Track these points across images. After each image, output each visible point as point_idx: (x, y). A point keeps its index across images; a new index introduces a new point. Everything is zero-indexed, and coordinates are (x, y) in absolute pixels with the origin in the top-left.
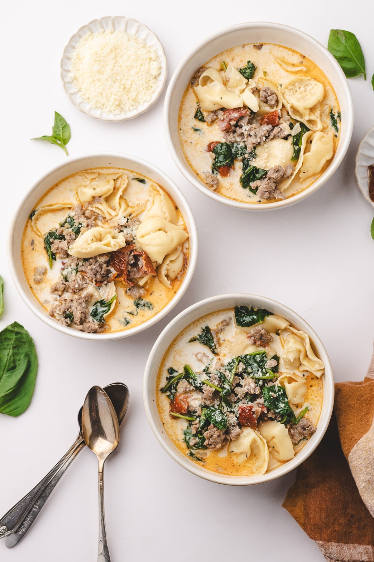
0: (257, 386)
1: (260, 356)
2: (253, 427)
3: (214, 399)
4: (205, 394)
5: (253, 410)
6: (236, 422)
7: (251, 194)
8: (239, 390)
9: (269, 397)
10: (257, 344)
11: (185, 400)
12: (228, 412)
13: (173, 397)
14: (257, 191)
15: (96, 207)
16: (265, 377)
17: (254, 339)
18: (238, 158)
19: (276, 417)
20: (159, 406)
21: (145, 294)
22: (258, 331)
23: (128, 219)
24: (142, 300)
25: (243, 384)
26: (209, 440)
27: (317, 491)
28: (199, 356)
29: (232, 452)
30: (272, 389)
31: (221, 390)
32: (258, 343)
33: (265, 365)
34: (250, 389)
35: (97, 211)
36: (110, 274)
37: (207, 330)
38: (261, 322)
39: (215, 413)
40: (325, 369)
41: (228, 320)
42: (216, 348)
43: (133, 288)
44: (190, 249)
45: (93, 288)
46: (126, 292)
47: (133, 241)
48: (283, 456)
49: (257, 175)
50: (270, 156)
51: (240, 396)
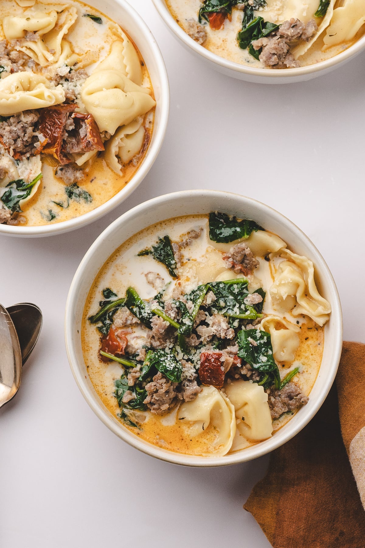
0: (231, 327)
1: (239, 286)
2: (217, 385)
3: (166, 339)
4: (154, 330)
5: (222, 359)
6: (194, 375)
7: (251, 58)
8: (204, 329)
9: (246, 344)
10: (237, 269)
11: (123, 336)
12: (184, 359)
13: (107, 330)
14: (260, 54)
15: (26, 47)
16: (243, 316)
17: (233, 261)
18: (239, 4)
19: (252, 375)
20: (84, 340)
21: (82, 180)
22: (240, 250)
23: (71, 70)
24: (78, 187)
25: (210, 322)
26: (153, 396)
27: (296, 491)
28: (151, 277)
29: (183, 418)
30: (251, 334)
31: (178, 326)
32: (238, 267)
33: (245, 300)
34: (220, 331)
35: (28, 52)
36: (36, 143)
37: (166, 241)
38: (246, 236)
39: (166, 358)
40: (332, 314)
41: (198, 230)
42: (176, 267)
43: (66, 169)
44: (155, 124)
45: (9, 161)
46: (56, 173)
47: (76, 101)
48: (255, 433)
49: (264, 30)
50: (285, 7)
51: (205, 339)
